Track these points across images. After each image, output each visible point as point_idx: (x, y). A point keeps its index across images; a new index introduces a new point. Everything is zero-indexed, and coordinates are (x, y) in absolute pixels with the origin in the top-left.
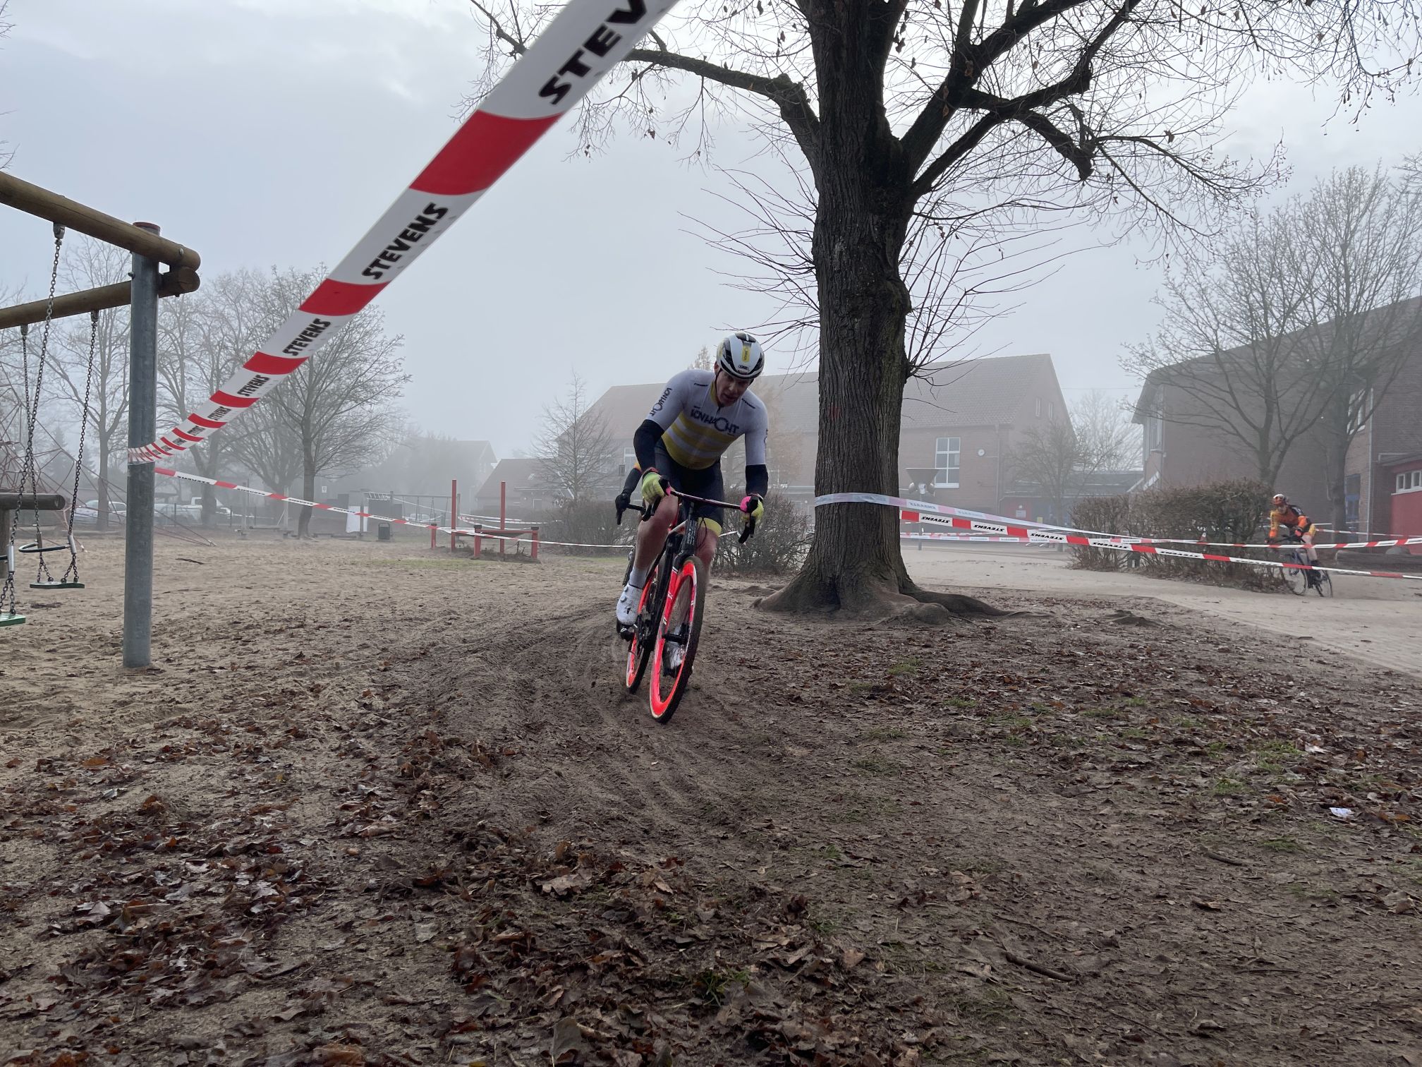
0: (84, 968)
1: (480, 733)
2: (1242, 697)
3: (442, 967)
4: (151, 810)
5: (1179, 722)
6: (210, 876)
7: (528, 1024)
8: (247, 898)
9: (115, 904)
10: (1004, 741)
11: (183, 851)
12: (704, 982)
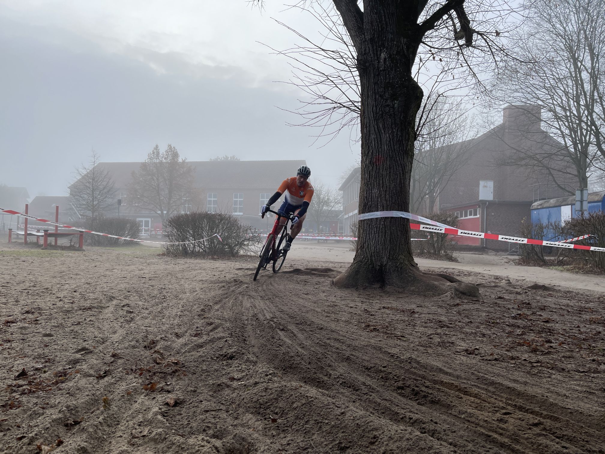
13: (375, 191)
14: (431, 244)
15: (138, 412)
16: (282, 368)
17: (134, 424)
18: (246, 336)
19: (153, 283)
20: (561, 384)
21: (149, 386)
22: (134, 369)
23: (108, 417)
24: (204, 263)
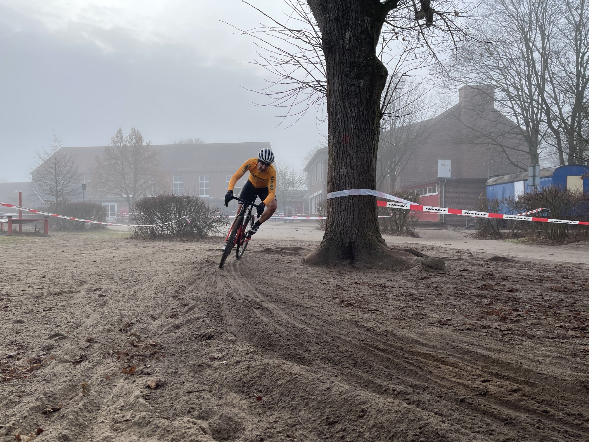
13: (343, 169)
14: (393, 221)
15: (119, 396)
16: (262, 346)
17: (116, 409)
18: (222, 315)
19: (124, 266)
20: (533, 350)
21: (128, 369)
22: (111, 354)
23: (87, 403)
24: (174, 245)
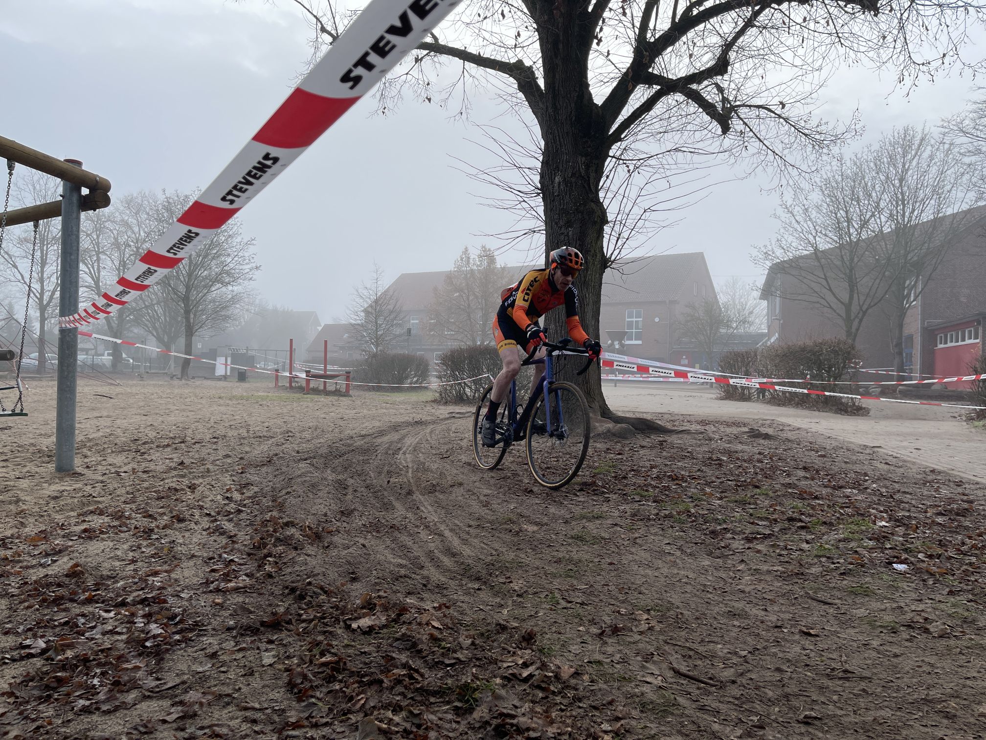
0: (27, 686)
1: (309, 517)
2: (834, 488)
3: (280, 683)
4: (75, 573)
5: (791, 506)
6: (116, 620)
7: (341, 722)
8: (143, 635)
9: (49, 640)
10: (672, 520)
11: (99, 603)
12: (464, 691)
